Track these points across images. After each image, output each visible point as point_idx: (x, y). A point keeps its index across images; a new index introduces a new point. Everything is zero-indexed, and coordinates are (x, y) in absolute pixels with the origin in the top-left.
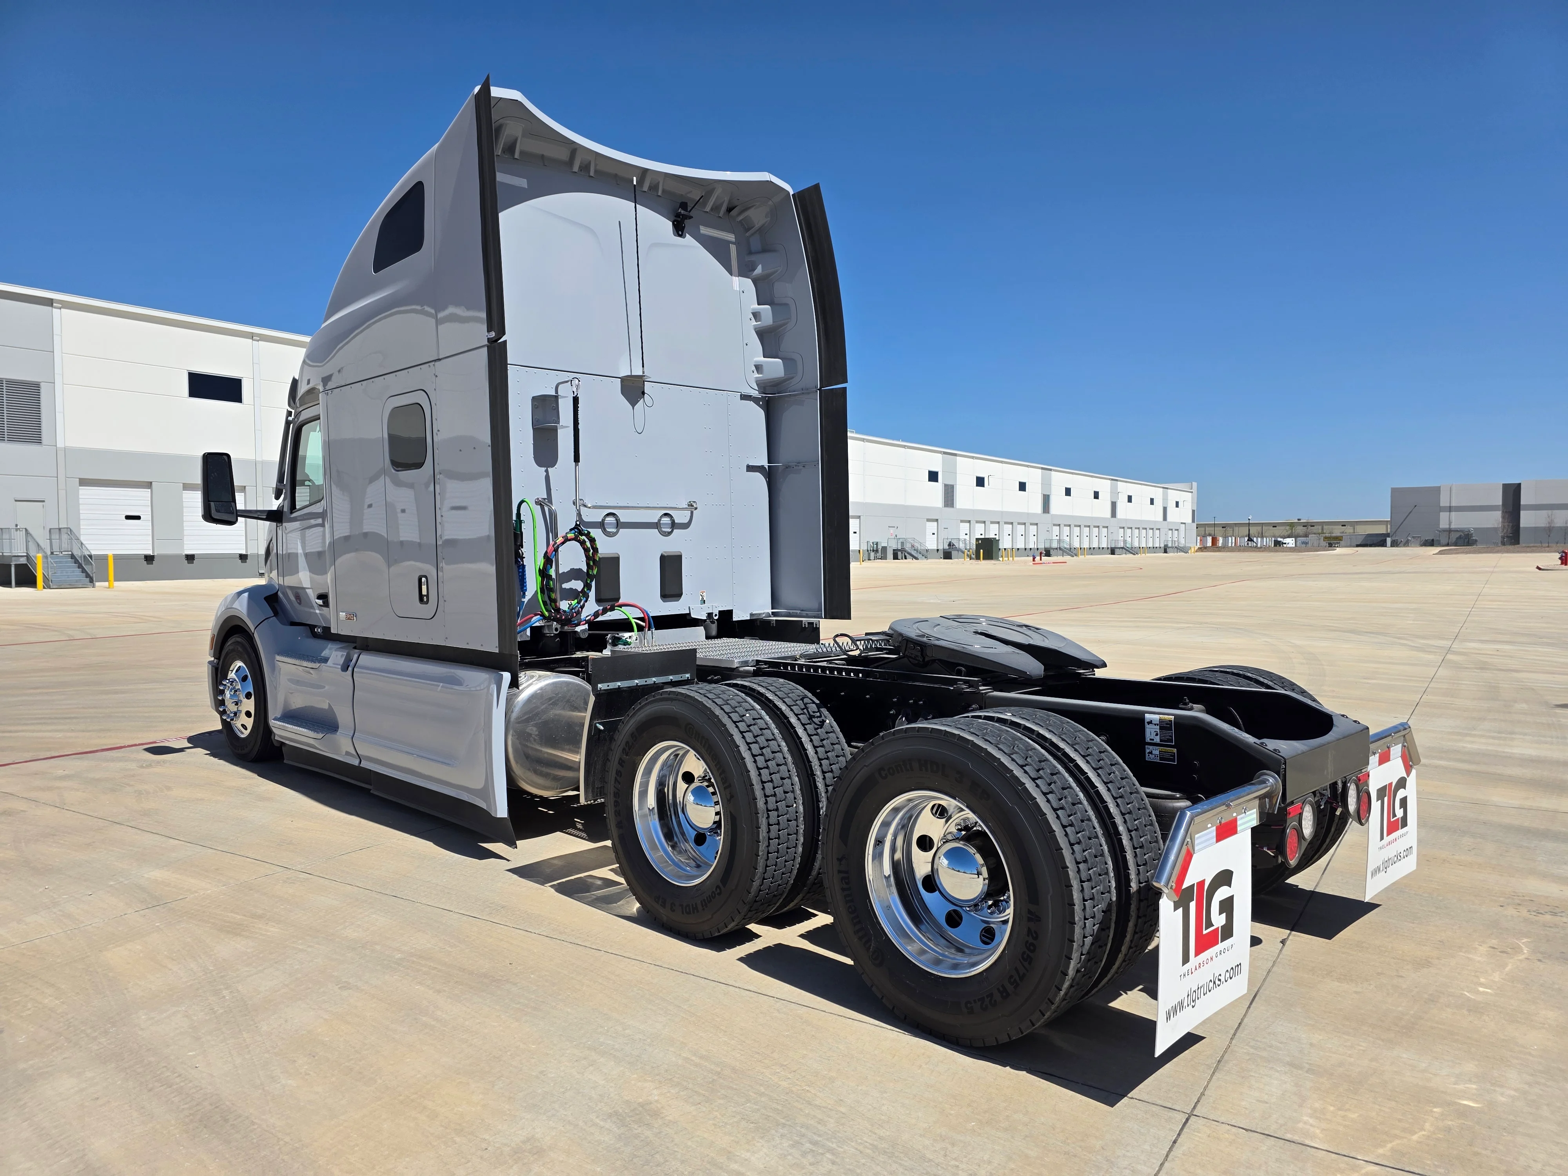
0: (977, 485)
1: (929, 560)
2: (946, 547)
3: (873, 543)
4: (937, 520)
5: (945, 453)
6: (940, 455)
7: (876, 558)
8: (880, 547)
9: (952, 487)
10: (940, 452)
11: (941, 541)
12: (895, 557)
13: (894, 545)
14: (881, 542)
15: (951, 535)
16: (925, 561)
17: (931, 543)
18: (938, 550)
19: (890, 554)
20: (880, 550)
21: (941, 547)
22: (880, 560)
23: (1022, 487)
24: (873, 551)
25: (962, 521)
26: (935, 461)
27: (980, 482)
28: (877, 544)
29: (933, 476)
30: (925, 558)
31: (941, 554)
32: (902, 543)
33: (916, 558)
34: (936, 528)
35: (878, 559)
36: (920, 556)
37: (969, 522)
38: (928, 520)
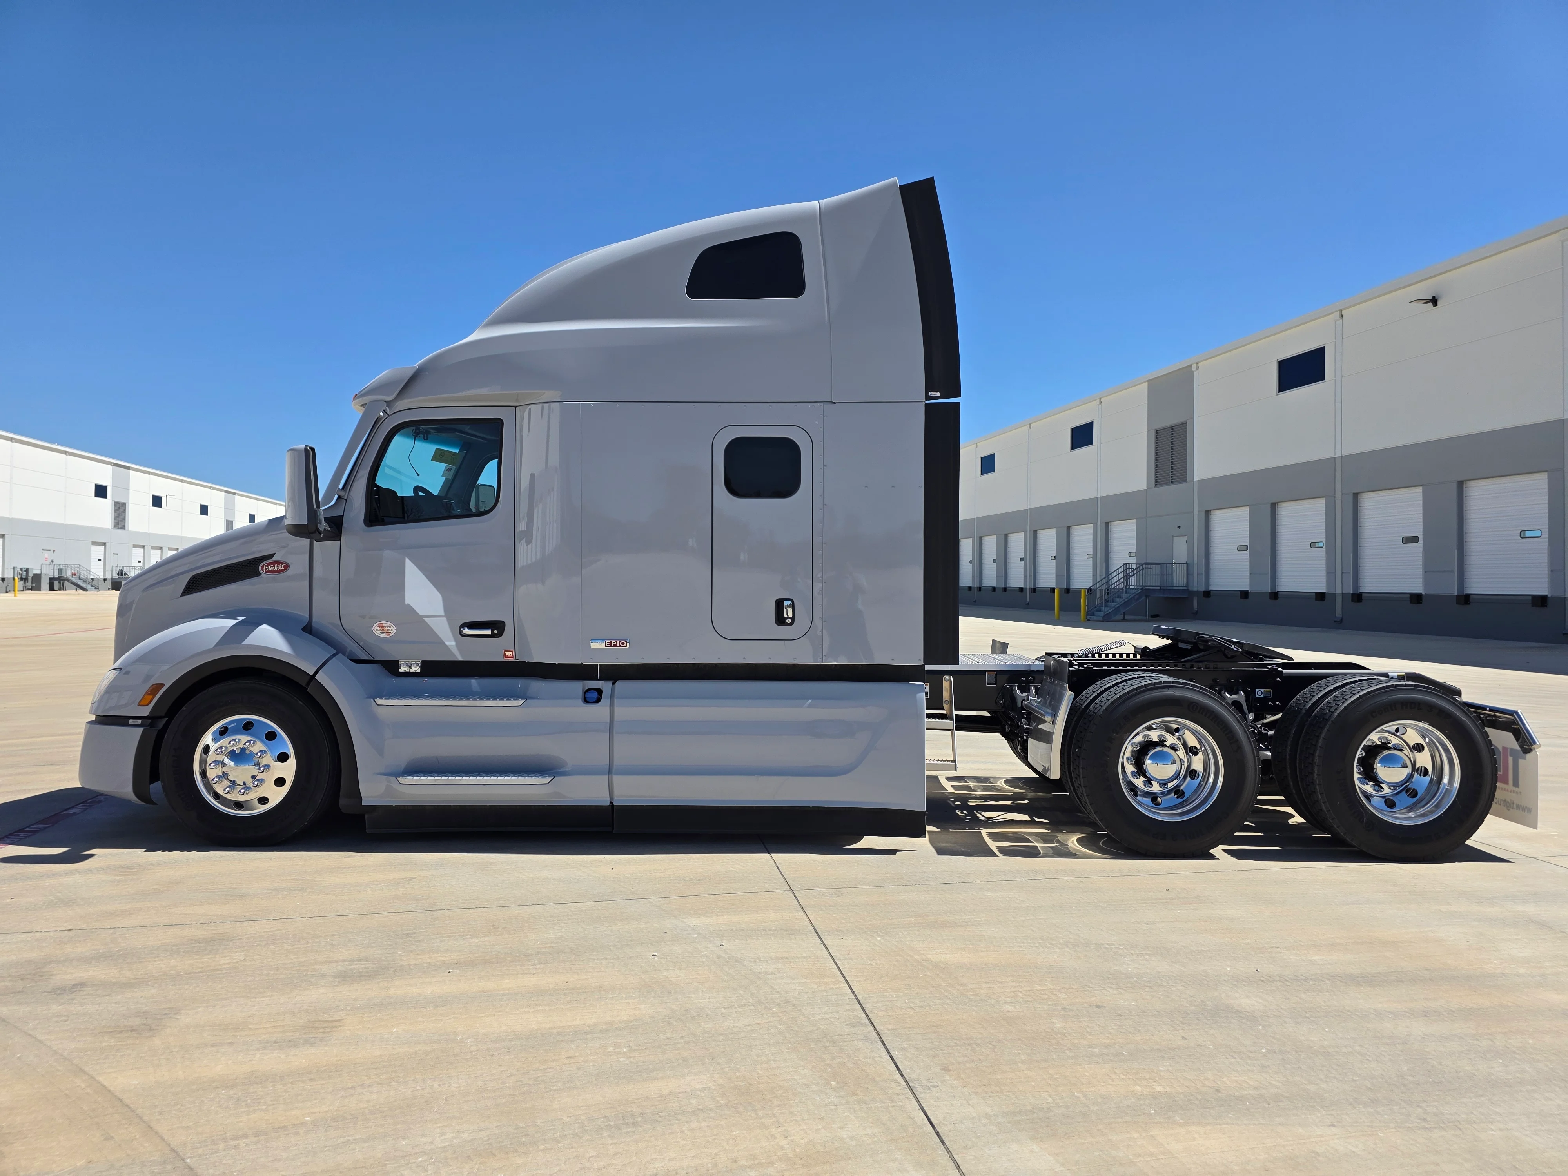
0: (153, 505)
1: (101, 592)
2: (116, 576)
3: (21, 569)
4: (104, 544)
5: (116, 465)
6: (110, 467)
7: (25, 588)
8: (31, 575)
9: (124, 505)
10: (110, 464)
11: (108, 568)
12: (52, 588)
13: (49, 572)
14: (32, 569)
15: (121, 563)
16: (96, 592)
17: (97, 571)
18: (105, 580)
19: (45, 584)
20: (30, 578)
21: (109, 576)
22: (30, 591)
23: (204, 510)
24: (21, 579)
25: (135, 546)
26: (104, 474)
27: (157, 501)
28: (27, 570)
29: (101, 491)
30: (96, 588)
31: (109, 584)
32: (60, 571)
33: (87, 590)
34: (103, 553)
35: (28, 589)
36: (89, 587)
37: (144, 547)
38: (94, 543)
